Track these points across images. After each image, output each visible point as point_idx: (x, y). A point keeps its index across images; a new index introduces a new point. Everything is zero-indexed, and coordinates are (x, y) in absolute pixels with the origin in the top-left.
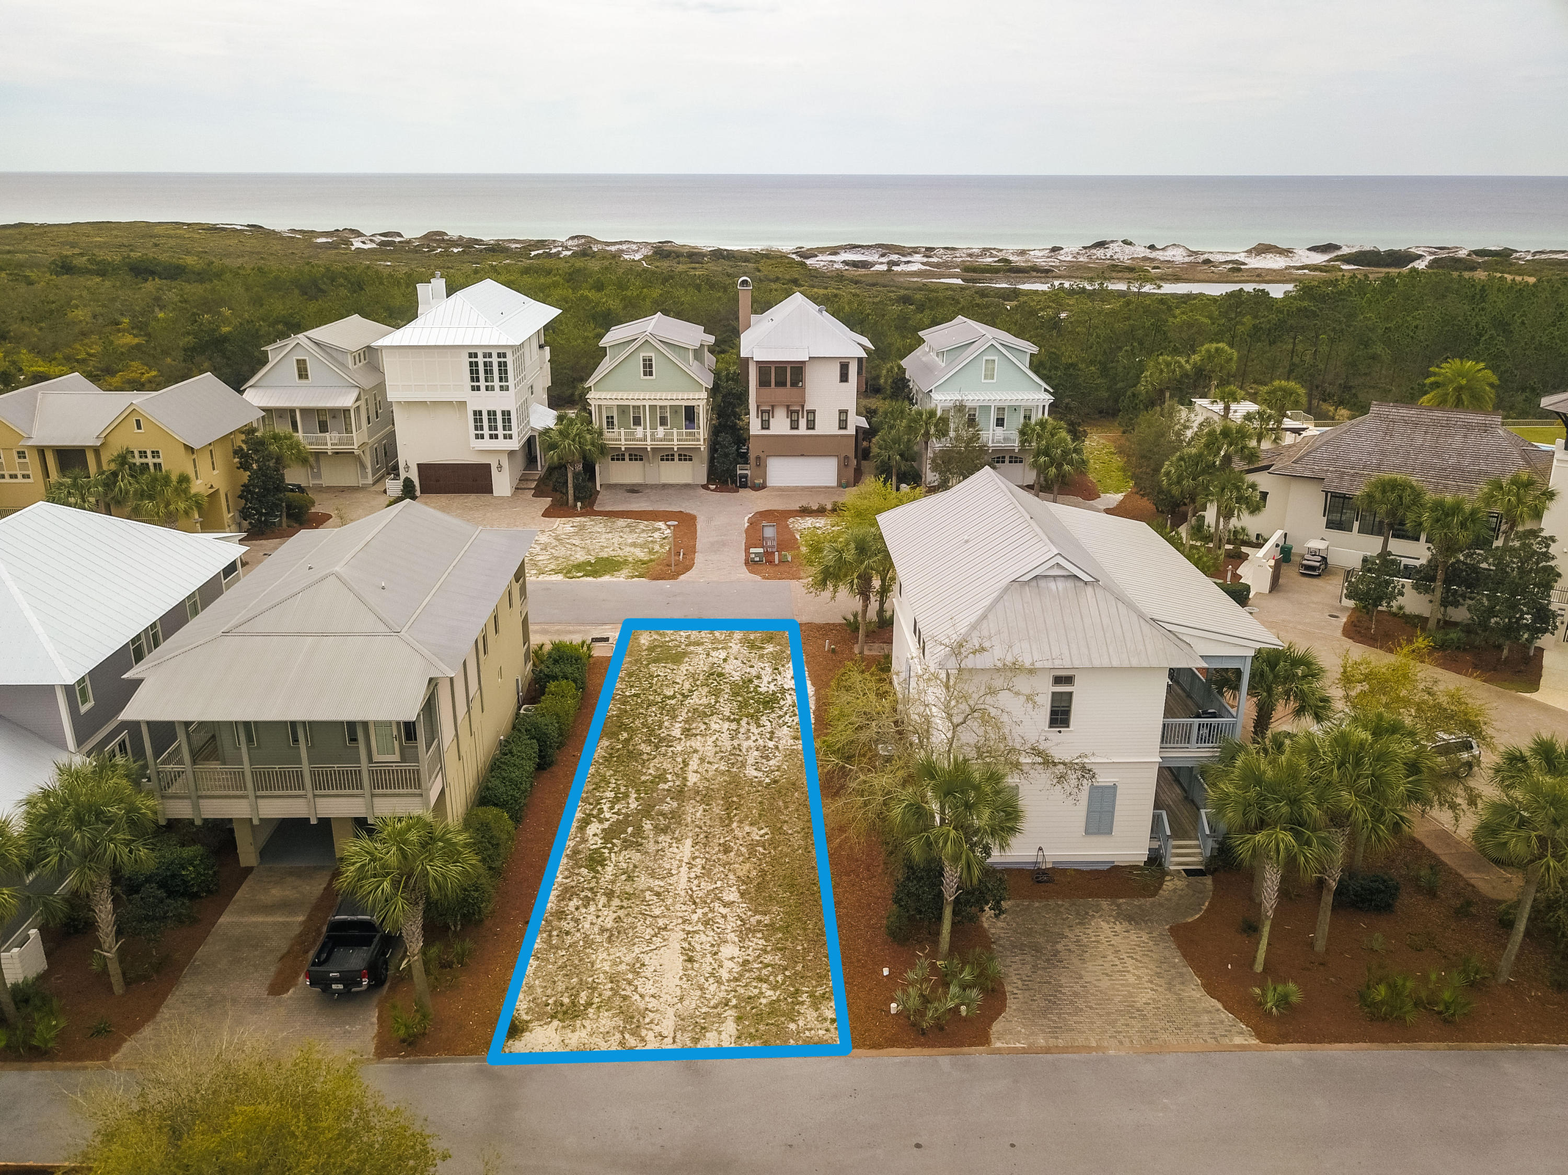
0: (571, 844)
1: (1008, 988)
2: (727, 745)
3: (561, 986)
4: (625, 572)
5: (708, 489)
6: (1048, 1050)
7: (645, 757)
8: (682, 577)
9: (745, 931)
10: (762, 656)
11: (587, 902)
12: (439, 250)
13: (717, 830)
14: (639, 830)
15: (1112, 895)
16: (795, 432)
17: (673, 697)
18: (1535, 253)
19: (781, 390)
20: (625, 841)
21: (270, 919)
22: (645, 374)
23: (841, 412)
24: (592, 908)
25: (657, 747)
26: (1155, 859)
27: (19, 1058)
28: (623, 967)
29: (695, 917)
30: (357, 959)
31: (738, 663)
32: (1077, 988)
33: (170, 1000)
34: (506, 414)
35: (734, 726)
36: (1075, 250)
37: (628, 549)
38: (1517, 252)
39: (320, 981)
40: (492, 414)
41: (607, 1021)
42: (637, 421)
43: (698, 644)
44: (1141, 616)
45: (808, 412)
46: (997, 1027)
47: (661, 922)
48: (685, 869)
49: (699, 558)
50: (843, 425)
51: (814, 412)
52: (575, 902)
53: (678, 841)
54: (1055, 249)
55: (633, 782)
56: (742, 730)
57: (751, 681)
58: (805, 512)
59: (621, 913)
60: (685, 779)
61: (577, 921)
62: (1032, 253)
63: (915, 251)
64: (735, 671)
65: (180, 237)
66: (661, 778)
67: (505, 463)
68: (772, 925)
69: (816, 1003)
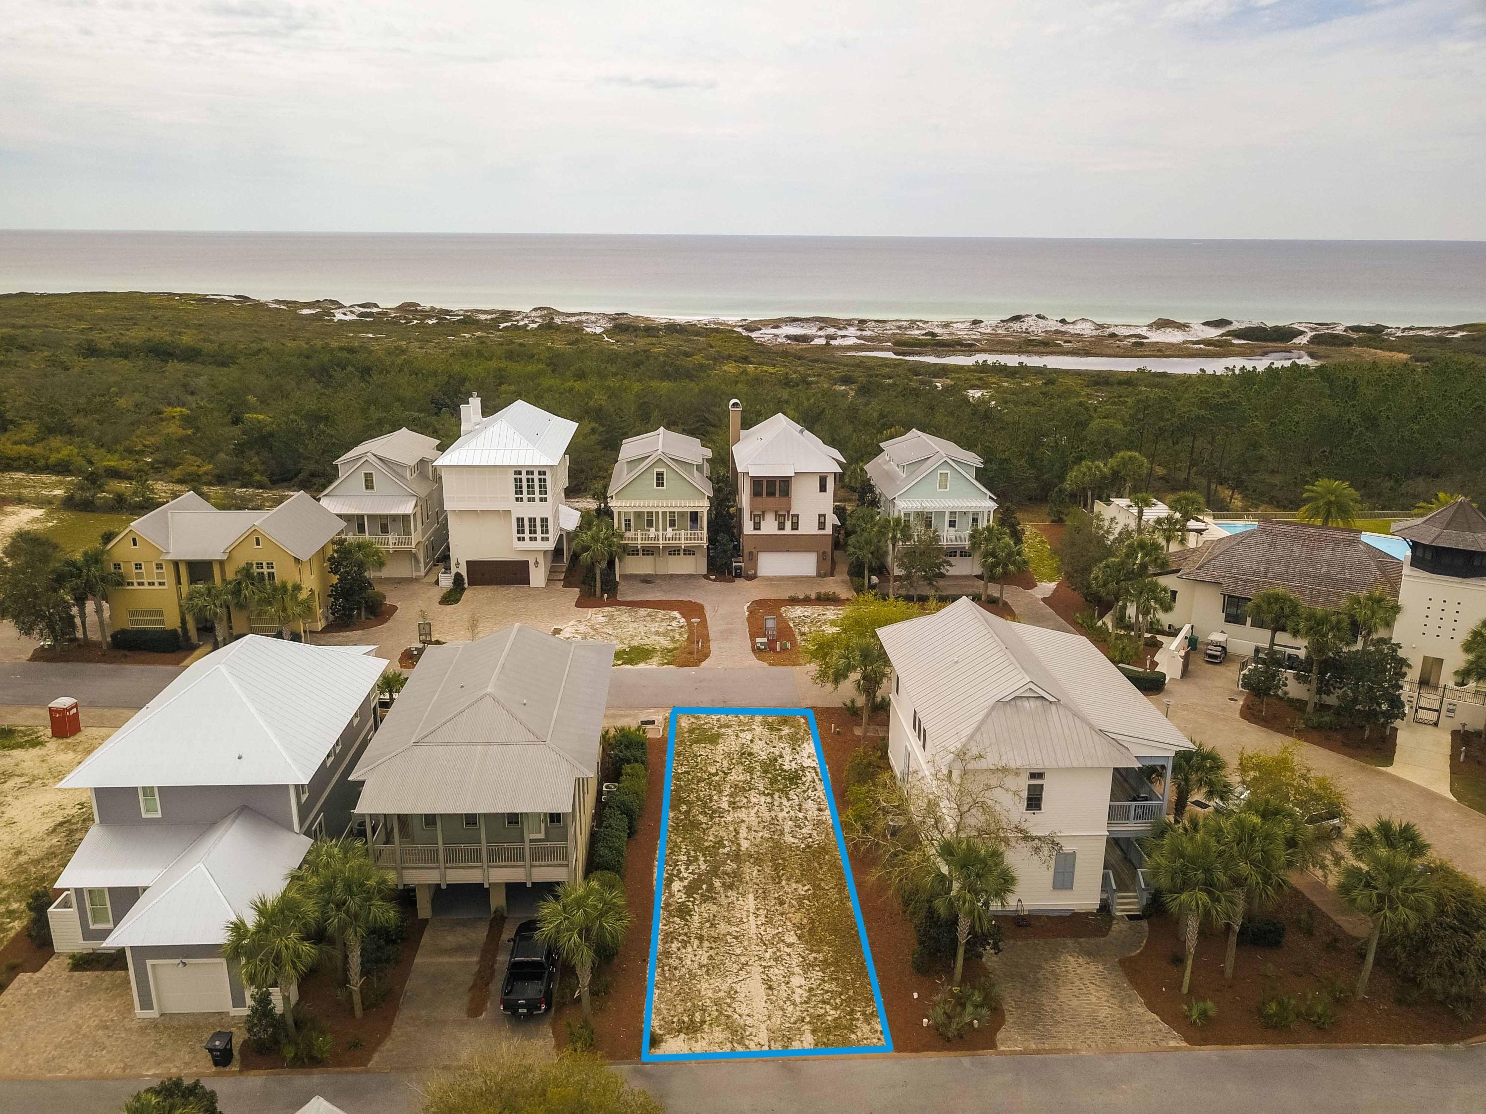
0: (663, 898)
1: (1005, 1007)
2: (767, 816)
3: (680, 1009)
4: (656, 660)
5: (709, 579)
6: (1038, 1052)
7: (704, 826)
8: (703, 664)
9: (807, 966)
10: (780, 737)
11: (685, 944)
12: (415, 322)
13: (771, 887)
14: (711, 887)
15: (1076, 935)
16: (782, 532)
17: (716, 774)
18: (1404, 330)
19: (771, 499)
20: (702, 895)
21: (453, 960)
22: (658, 486)
23: (820, 516)
24: (690, 949)
25: (712, 818)
26: (1105, 907)
27: (303, 1066)
28: (722, 994)
29: (767, 955)
30: (532, 990)
31: (762, 743)
32: (1055, 1006)
33: (397, 1022)
34: (544, 520)
35: (769, 799)
36: (994, 323)
37: (653, 638)
38: (1388, 328)
39: (511, 1007)
40: (532, 520)
41: (719, 1034)
42: (650, 523)
43: (728, 726)
44: (1092, 727)
45: (793, 516)
46: (1000, 1035)
47: (743, 959)
48: (752, 917)
49: (714, 646)
50: (822, 526)
51: (797, 516)
52: (675, 945)
53: (743, 895)
54: (976, 322)
55: (699, 847)
56: (776, 803)
57: (776, 760)
58: (794, 601)
59: (712, 952)
60: (739, 844)
61: (680, 959)
62: (954, 325)
63: (849, 323)
64: (761, 750)
65: (175, 309)
66: (720, 843)
67: (541, 560)
68: (825, 960)
69: (868, 1019)
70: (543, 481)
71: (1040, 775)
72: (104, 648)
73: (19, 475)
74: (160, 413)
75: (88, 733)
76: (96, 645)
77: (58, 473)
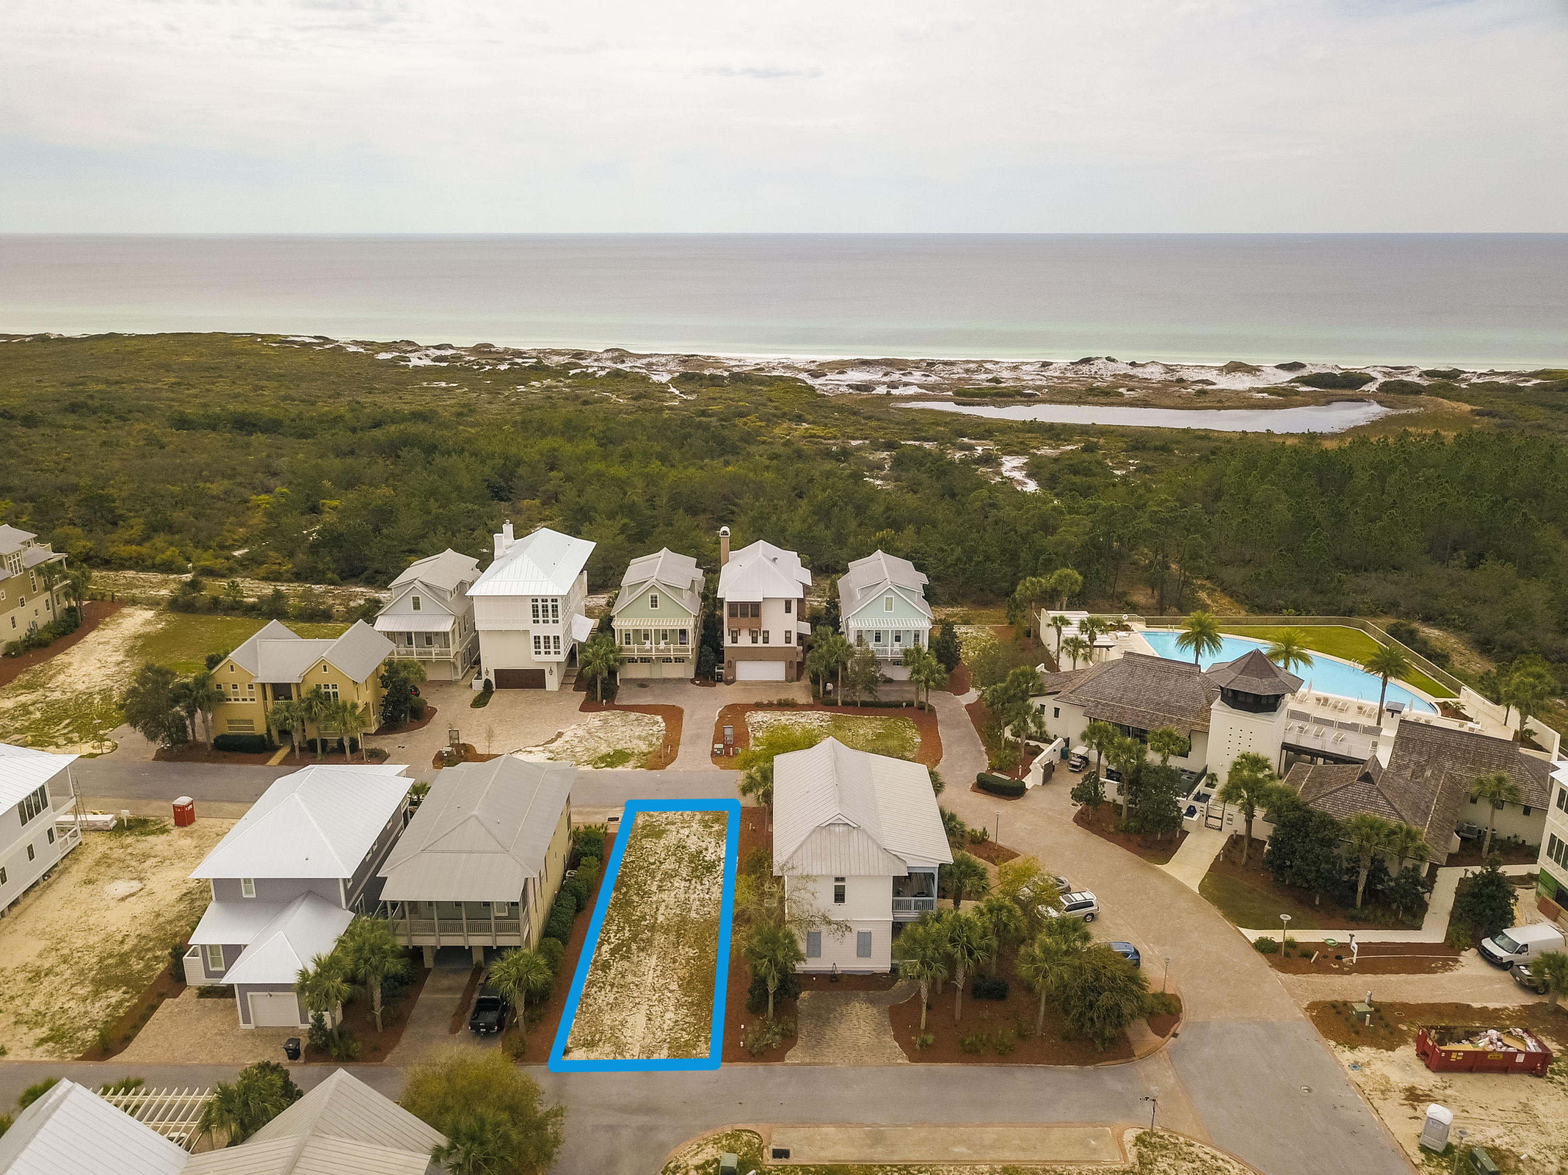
0: (593, 956)
1: (799, 1036)
2: (682, 897)
3: (587, 1032)
4: (632, 763)
5: (695, 683)
6: (809, 1064)
7: (635, 904)
8: (668, 767)
9: (679, 1005)
10: (710, 833)
11: (601, 989)
13: (671, 950)
14: (629, 950)
15: (867, 988)
16: (755, 645)
17: (654, 863)
18: (1480, 375)
19: (743, 619)
20: (622, 955)
21: (444, 996)
22: (652, 606)
23: (786, 632)
24: (603, 992)
25: (642, 898)
26: (894, 970)
27: (343, 1061)
28: (617, 1023)
29: (654, 998)
30: (491, 1017)
31: (695, 838)
32: (833, 1036)
33: (404, 1035)
34: (557, 638)
35: (687, 884)
36: (1063, 366)
37: (638, 742)
38: (1465, 372)
39: (475, 1027)
40: (547, 638)
41: (608, 1048)
42: (646, 637)
43: (673, 823)
44: (879, 846)
45: (764, 632)
46: (789, 1053)
47: (637, 1000)
48: (651, 972)
49: (681, 749)
50: (788, 640)
51: (768, 632)
52: (595, 989)
53: (649, 956)
54: (1045, 365)
55: (628, 921)
56: (692, 887)
57: (701, 852)
58: (759, 706)
59: (617, 995)
60: (656, 919)
61: (595, 999)
62: (1024, 368)
63: (917, 365)
64: (693, 844)
65: (258, 355)
66: (643, 917)
67: (555, 669)
68: (692, 1002)
69: (707, 1041)
70: (555, 608)
71: (843, 879)
72: (209, 749)
73: (130, 574)
74: (246, 501)
75: (201, 822)
76: (202, 746)
77: (162, 572)
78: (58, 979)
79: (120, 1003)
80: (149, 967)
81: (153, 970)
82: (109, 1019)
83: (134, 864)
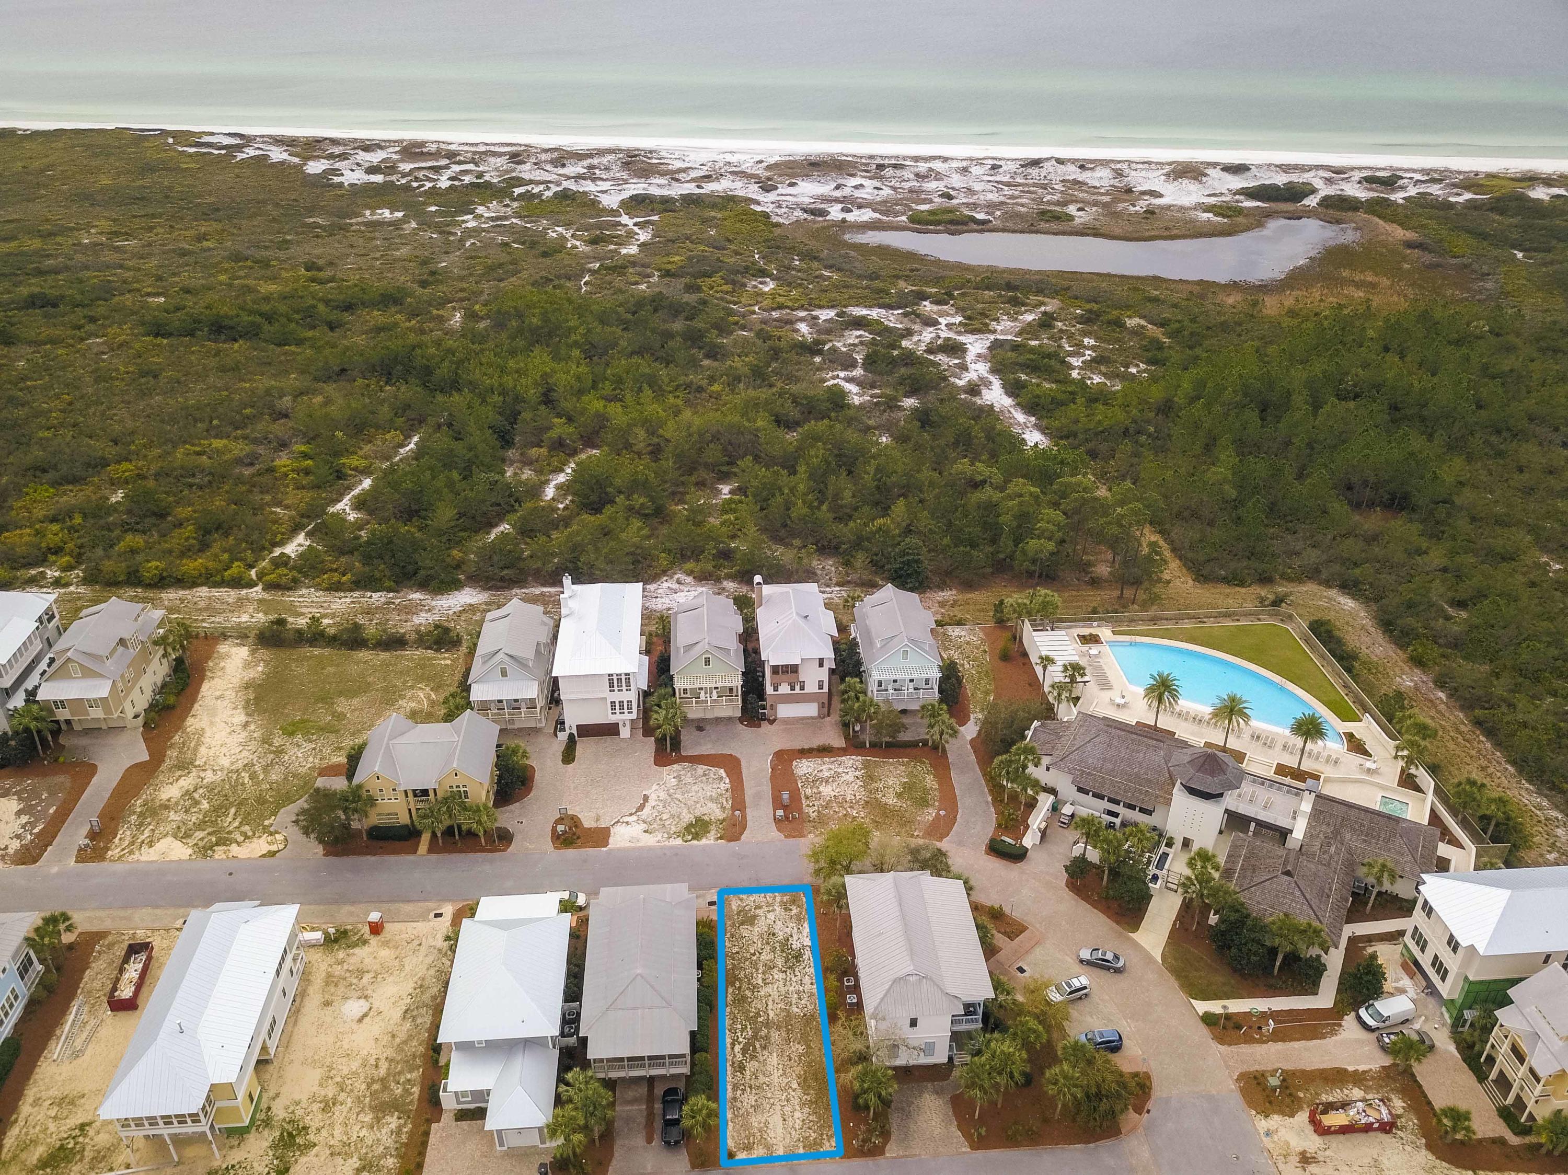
0: (730, 1058)
1: (892, 1130)
2: (783, 989)
3: (742, 1134)
4: (712, 834)
5: (742, 723)
6: (903, 1157)
7: (749, 999)
8: (743, 837)
9: (802, 1105)
10: (791, 917)
11: (743, 1091)
13: (785, 1047)
14: (754, 1047)
15: (932, 1079)
16: (793, 692)
17: (754, 954)
19: (785, 674)
20: (750, 1055)
21: (633, 1108)
22: (706, 667)
23: (819, 682)
24: (746, 1095)
25: (753, 992)
26: (951, 1059)
28: (762, 1124)
29: (783, 1097)
31: (781, 924)
32: (915, 1128)
33: (616, 1149)
35: (784, 976)
37: (710, 804)
39: (668, 1143)
40: (621, 702)
41: (762, 1147)
43: (760, 907)
44: (942, 991)
45: (801, 682)
46: (887, 1147)
47: (771, 1101)
48: (776, 1070)
49: (749, 814)
50: (821, 687)
51: (804, 682)
52: (739, 1092)
53: (771, 1054)
55: (748, 1018)
56: (788, 979)
57: (788, 939)
58: (801, 752)
59: (756, 1096)
60: (768, 1015)
61: (741, 1102)
62: (973, 169)
64: (781, 931)
65: (179, 170)
66: (758, 1014)
67: (628, 722)
68: (811, 1100)
69: (829, 1138)
70: (628, 680)
72: (367, 840)
75: (390, 931)
76: (357, 833)
78: (345, 1109)
79: (400, 1127)
80: (406, 1091)
81: (411, 1094)
82: (397, 1145)
83: (355, 981)
